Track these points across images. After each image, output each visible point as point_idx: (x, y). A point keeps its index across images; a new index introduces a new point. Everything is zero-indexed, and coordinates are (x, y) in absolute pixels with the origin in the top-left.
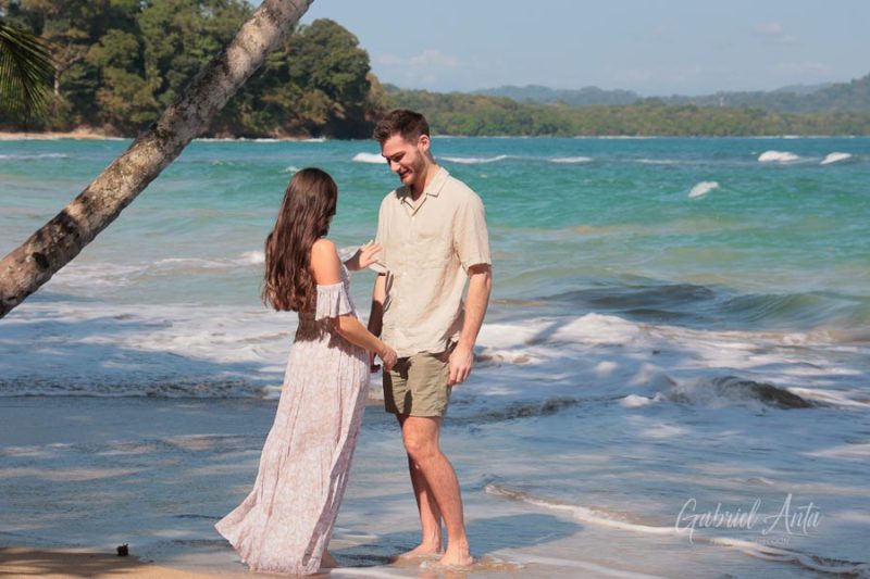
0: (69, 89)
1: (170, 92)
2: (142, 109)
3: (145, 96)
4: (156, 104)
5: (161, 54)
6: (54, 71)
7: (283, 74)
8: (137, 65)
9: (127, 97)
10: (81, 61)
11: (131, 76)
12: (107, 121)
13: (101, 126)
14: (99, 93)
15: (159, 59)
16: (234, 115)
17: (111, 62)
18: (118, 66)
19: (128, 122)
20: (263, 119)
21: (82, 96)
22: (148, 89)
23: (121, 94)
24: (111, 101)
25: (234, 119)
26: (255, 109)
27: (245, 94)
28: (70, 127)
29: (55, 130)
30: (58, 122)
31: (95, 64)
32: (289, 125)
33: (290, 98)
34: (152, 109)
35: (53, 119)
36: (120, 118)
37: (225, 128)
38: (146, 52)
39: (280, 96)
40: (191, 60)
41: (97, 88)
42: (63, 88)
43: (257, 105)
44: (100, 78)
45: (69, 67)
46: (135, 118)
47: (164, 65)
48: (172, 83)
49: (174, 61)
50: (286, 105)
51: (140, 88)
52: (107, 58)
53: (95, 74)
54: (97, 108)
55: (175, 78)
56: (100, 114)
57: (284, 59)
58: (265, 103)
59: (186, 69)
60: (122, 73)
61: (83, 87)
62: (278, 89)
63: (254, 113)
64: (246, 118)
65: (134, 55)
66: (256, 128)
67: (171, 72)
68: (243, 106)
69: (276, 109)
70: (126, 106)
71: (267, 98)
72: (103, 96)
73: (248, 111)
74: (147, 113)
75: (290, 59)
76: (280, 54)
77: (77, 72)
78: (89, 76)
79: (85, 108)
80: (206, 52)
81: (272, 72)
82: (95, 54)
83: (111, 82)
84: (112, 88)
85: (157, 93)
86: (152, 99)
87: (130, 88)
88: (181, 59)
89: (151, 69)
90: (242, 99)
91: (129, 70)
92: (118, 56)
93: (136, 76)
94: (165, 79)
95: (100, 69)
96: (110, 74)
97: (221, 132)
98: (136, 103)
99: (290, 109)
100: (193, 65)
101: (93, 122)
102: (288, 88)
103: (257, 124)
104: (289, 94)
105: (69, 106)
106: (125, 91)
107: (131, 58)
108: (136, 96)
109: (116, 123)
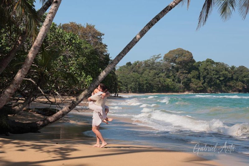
0: (183, 83)
1: (206, 83)
2: (199, 87)
3: (200, 84)
4: (202, 86)
5: (204, 75)
6: (181, 80)
7: (232, 79)
8: (198, 78)
9: (196, 85)
10: (186, 77)
11: (197, 80)
12: (192, 90)
13: (191, 91)
14: (190, 84)
15: (203, 76)
16: (220, 88)
17: (193, 77)
18: (194, 78)
19: (196, 90)
20: (227, 89)
21: (187, 85)
22: (201, 83)
23: (195, 84)
24: (193, 85)
25: (220, 89)
26: (225, 86)
27: (223, 83)
28: (184, 92)
29: (181, 92)
30: (181, 90)
31: (189, 78)
32: (233, 90)
33: (234, 84)
34: (202, 87)
35: (180, 90)
36: (195, 89)
37: (218, 91)
38: (200, 75)
39: (231, 83)
40: (210, 76)
41: (190, 83)
42: (182, 83)
43: (226, 86)
44: (190, 81)
45: (184, 79)
46: (198, 89)
47: (204, 78)
48: (206, 81)
49: (207, 76)
50: (232, 85)
51: (199, 83)
52: (192, 76)
53: (189, 80)
54: (190, 87)
55: (207, 80)
56: (190, 88)
57: (232, 75)
58: (227, 85)
59: (209, 78)
60: (195, 79)
61: (187, 83)
62: (231, 82)
63: (225, 87)
64: (223, 88)
65: (198, 75)
66: (226, 91)
67: (206, 79)
68: (222, 86)
69: (230, 86)
70: (196, 86)
71: (228, 84)
72: (191, 85)
73: (223, 87)
74: (200, 88)
75: (233, 75)
76: (231, 74)
77: (185, 80)
78: (188, 80)
79: (187, 87)
80: (214, 74)
81: (229, 78)
82: (189, 76)
83: (193, 82)
84: (193, 83)
85: (203, 84)
86: (202, 85)
87: (197, 83)
88: (208, 76)
89: (201, 78)
90: (222, 84)
91: (197, 79)
92: (194, 76)
93: (198, 80)
94: (204, 80)
95: (191, 79)
96: (193, 80)
97: (217, 92)
98: (198, 86)
99: (233, 86)
100: (211, 77)
101: (189, 90)
102: (233, 82)
103: (226, 90)
104: (233, 83)
105: (184, 87)
106: (196, 83)
107: (197, 76)
108: (198, 84)
109: (194, 90)
